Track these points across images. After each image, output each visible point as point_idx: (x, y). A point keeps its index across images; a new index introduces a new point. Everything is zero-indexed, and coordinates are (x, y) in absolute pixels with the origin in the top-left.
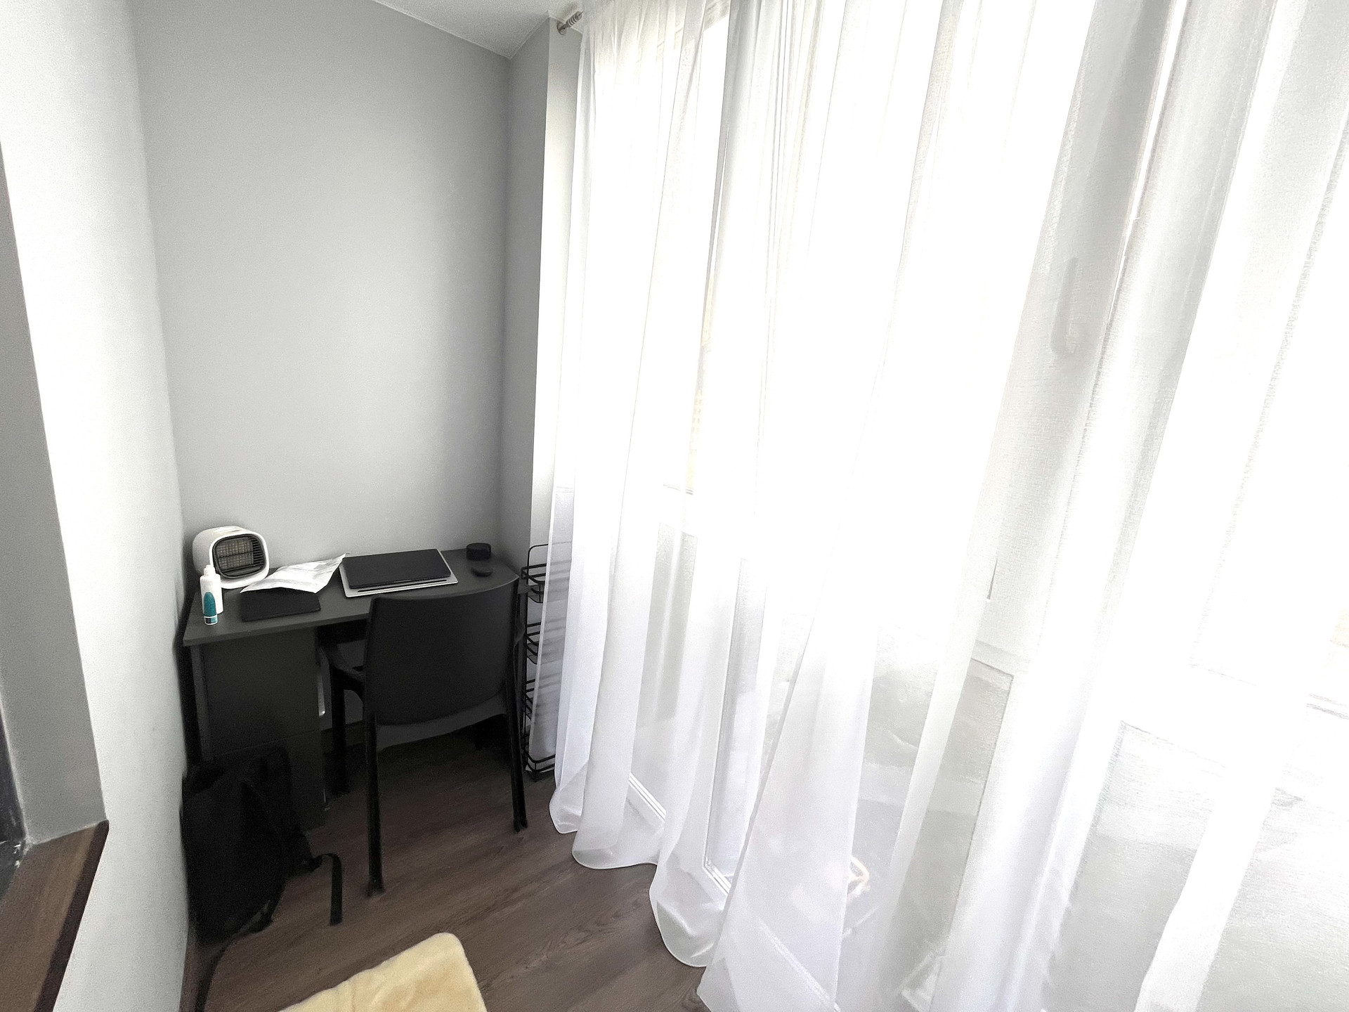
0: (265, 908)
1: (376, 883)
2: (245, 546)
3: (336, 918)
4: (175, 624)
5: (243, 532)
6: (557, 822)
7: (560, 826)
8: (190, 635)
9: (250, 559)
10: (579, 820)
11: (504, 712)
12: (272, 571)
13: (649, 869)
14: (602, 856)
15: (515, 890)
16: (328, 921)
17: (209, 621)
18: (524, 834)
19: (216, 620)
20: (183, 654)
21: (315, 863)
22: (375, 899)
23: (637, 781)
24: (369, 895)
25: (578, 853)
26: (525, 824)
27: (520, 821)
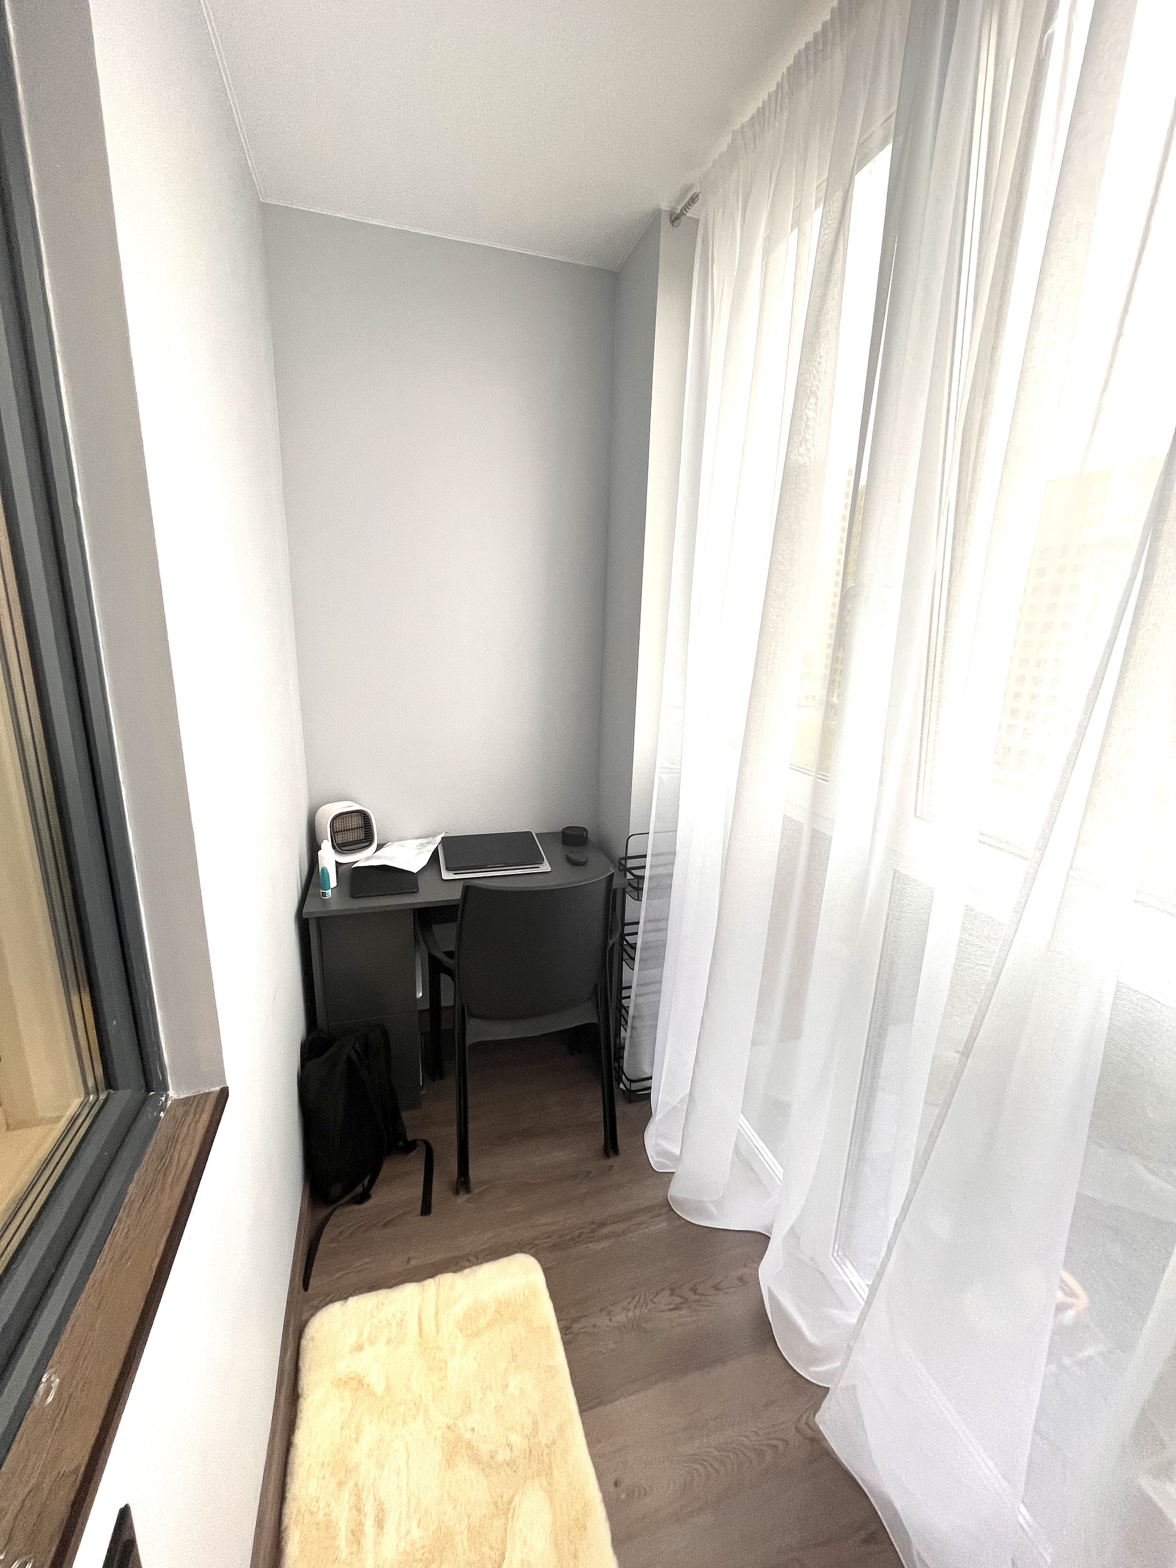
0: (366, 1182)
1: (463, 1183)
2: (357, 821)
3: (426, 1208)
4: (298, 895)
5: (356, 807)
6: (652, 1157)
7: (655, 1162)
8: (310, 908)
9: (360, 835)
10: (677, 1160)
11: (596, 1021)
12: (380, 847)
13: (761, 1240)
14: (701, 1210)
15: (602, 1225)
16: (419, 1211)
17: (324, 894)
18: (613, 1161)
19: (330, 894)
20: (304, 924)
21: (410, 1147)
22: (462, 1198)
23: (749, 1127)
24: (457, 1192)
25: (675, 1200)
26: (616, 1152)
27: (611, 1147)
